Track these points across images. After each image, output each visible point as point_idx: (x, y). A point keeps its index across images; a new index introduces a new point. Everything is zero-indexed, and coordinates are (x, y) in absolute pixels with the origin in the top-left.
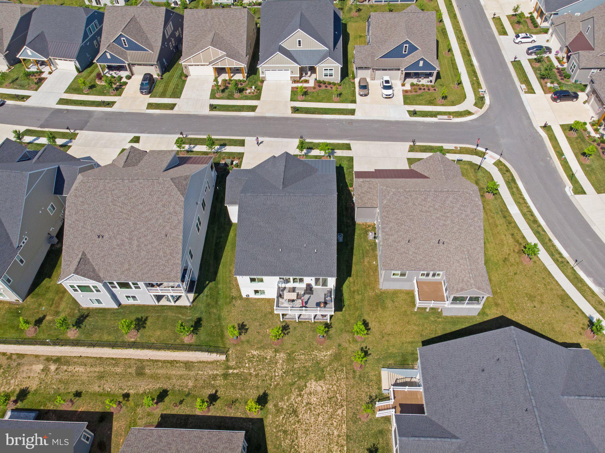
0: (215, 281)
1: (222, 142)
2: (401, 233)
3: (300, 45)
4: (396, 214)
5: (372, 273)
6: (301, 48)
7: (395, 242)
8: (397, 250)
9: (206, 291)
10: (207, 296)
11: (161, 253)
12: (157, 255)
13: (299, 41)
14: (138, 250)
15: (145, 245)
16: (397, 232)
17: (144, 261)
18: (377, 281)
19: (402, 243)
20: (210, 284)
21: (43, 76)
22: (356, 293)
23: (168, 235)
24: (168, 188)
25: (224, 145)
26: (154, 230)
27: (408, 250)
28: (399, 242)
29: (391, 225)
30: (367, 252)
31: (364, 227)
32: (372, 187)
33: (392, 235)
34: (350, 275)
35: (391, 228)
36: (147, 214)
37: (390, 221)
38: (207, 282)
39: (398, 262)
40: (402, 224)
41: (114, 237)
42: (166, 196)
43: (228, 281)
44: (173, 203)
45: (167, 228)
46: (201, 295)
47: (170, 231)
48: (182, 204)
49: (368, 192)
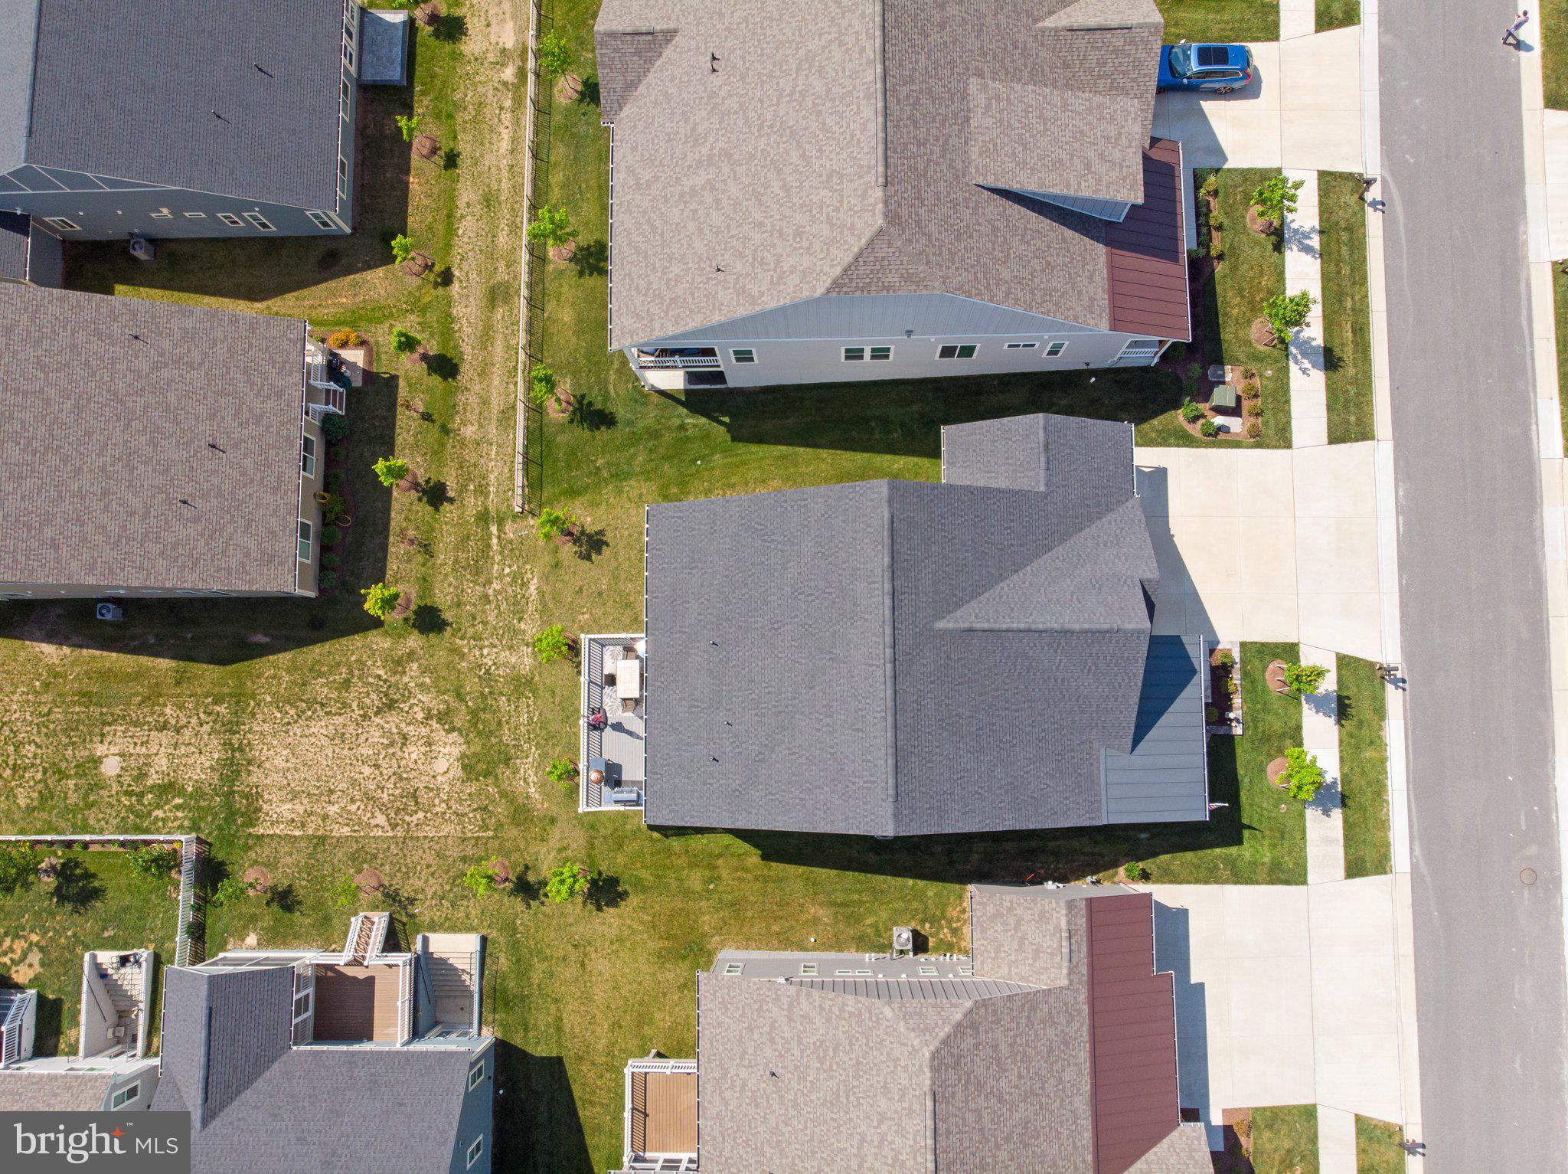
0: (733, 440)
1: (1348, 353)
2: (797, 1053)
4: (851, 1044)
5: (775, 928)
7: (772, 1027)
8: (750, 1029)
9: (696, 422)
10: (682, 427)
11: (675, 269)
12: (671, 258)
14: (682, 195)
15: (695, 211)
16: (800, 1042)
17: (658, 223)
18: (747, 942)
19: (768, 1052)
20: (722, 428)
22: (707, 873)
23: (721, 276)
24: (852, 228)
25: (1330, 361)
26: (733, 224)
27: (750, 1066)
28: (772, 1041)
29: (819, 1021)
32: (1039, 963)
33: (790, 1020)
34: (766, 857)
35: (811, 1022)
36: (776, 187)
37: (829, 1020)
38: (726, 419)
39: (719, 1024)
40: (822, 1061)
41: (716, 106)
42: (825, 231)
43: (734, 479)
44: (806, 261)
45: (738, 267)
46: (684, 411)
47: (731, 279)
48: (806, 294)
49: (1021, 944)
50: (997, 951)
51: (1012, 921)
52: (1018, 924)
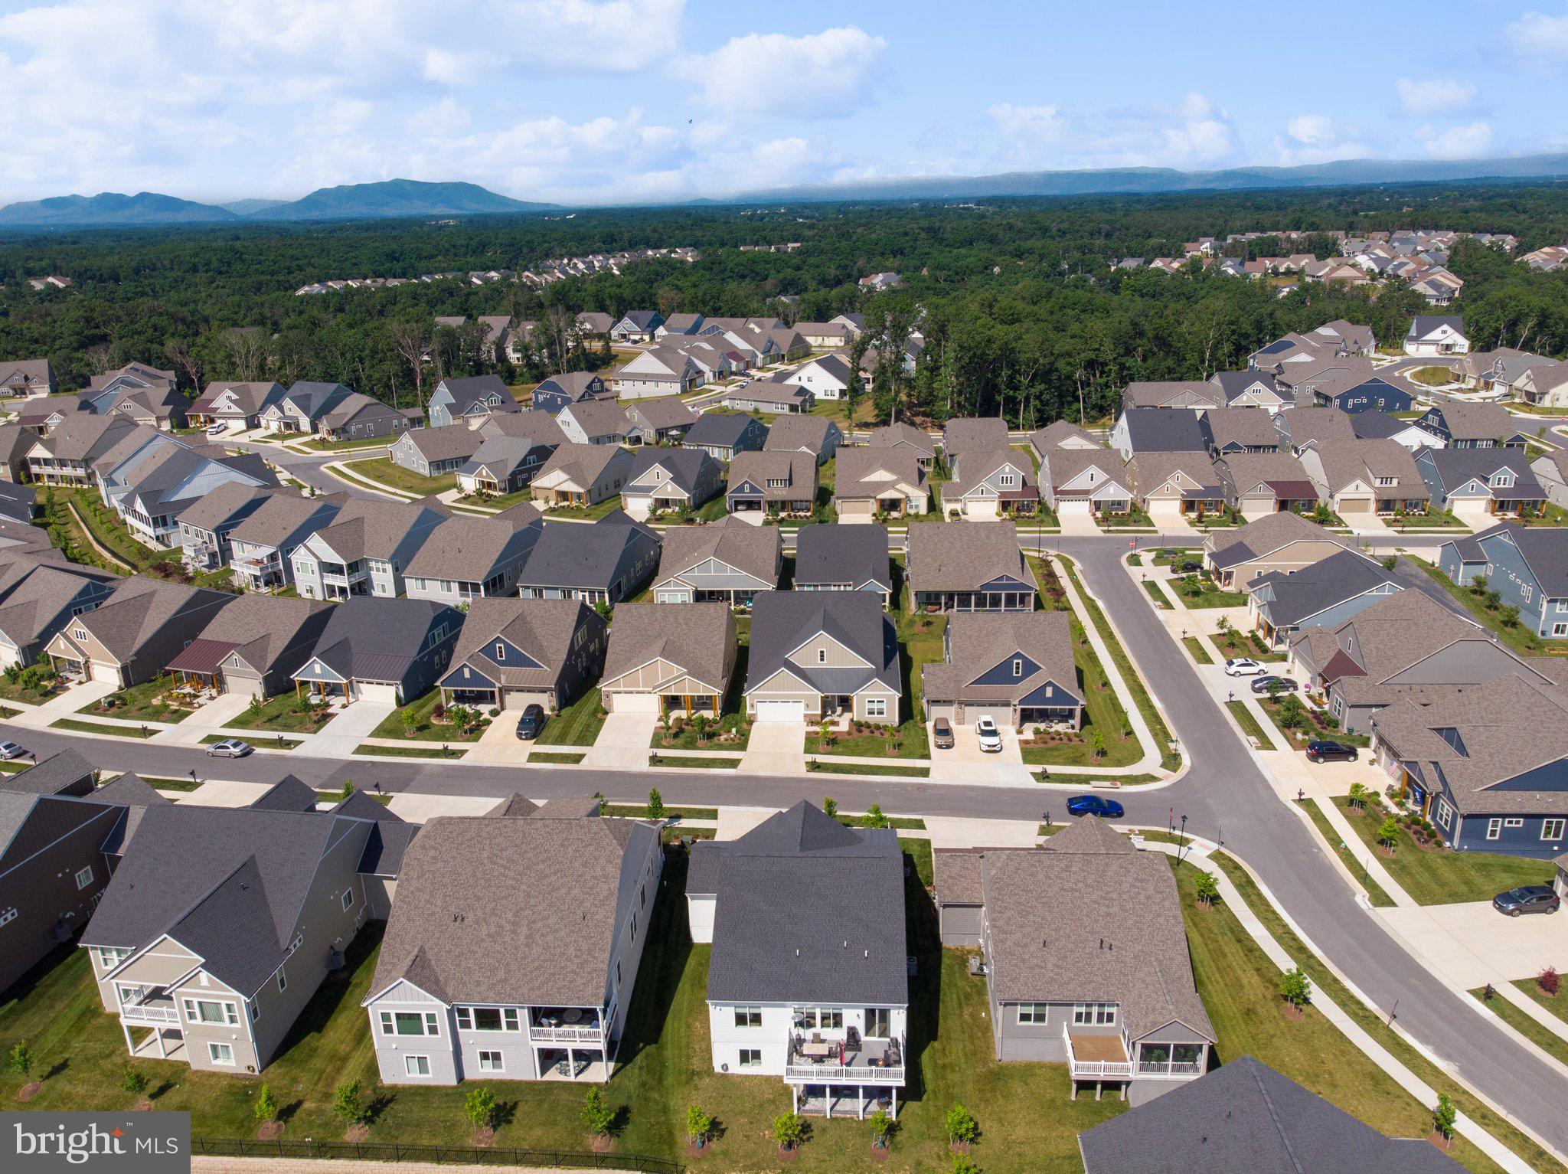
0: (656, 1043)
1: (673, 813)
2: (1028, 929)
3: (822, 660)
4: (1015, 894)
5: (980, 1035)
6: (825, 664)
7: (1018, 945)
8: (1023, 961)
9: (639, 1059)
10: (641, 1068)
11: (571, 951)
12: (562, 954)
13: (822, 652)
14: (527, 945)
15: (542, 935)
16: (1022, 927)
17: (536, 964)
18: (989, 1046)
19: (1033, 948)
20: (648, 1047)
21: (330, 711)
22: (949, 1070)
23: (588, 917)
24: (595, 834)
25: (678, 817)
26: (562, 908)
27: (1044, 961)
28: (1026, 945)
29: (1008, 914)
30: (967, 996)
31: (959, 953)
32: (970, 867)
33: (1011, 933)
34: (935, 1038)
35: (1009, 919)
36: (553, 878)
37: (1005, 908)
38: (641, 1045)
39: (1026, 984)
40: (1029, 913)
41: (485, 920)
42: (592, 848)
43: (684, 1041)
44: (602, 861)
45: (587, 904)
46: (629, 1067)
47: (594, 909)
48: (619, 861)
49: (961, 876)
50: (967, 889)
51: (951, 881)
52: (952, 878)
